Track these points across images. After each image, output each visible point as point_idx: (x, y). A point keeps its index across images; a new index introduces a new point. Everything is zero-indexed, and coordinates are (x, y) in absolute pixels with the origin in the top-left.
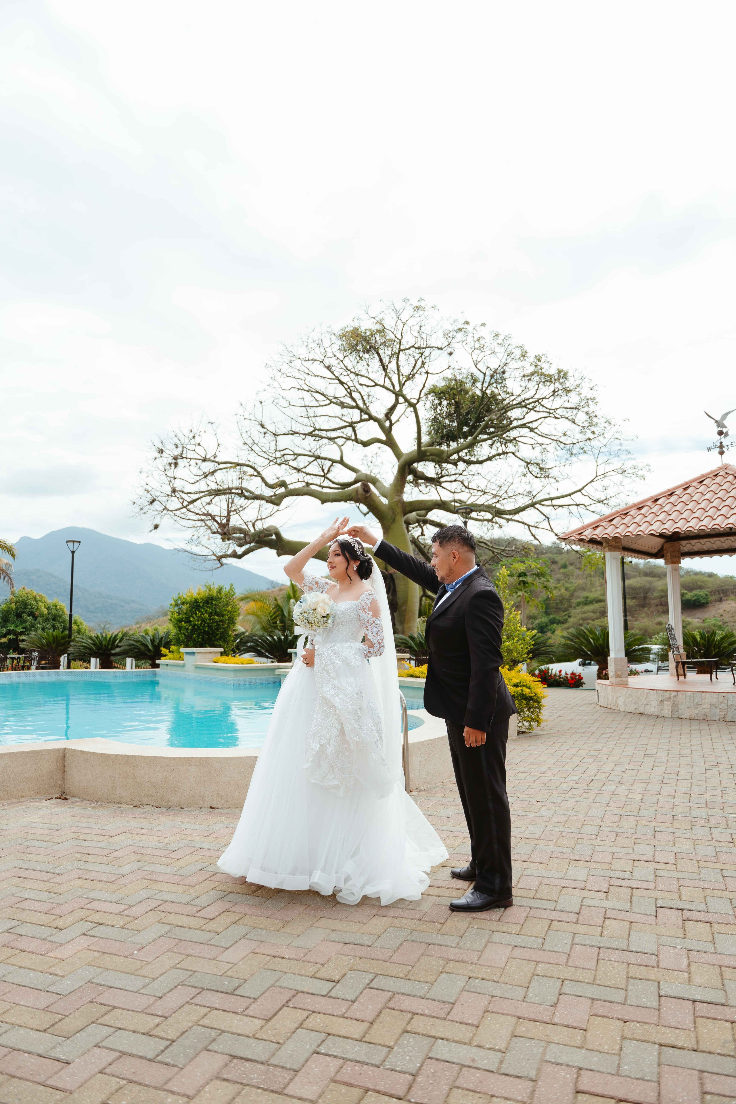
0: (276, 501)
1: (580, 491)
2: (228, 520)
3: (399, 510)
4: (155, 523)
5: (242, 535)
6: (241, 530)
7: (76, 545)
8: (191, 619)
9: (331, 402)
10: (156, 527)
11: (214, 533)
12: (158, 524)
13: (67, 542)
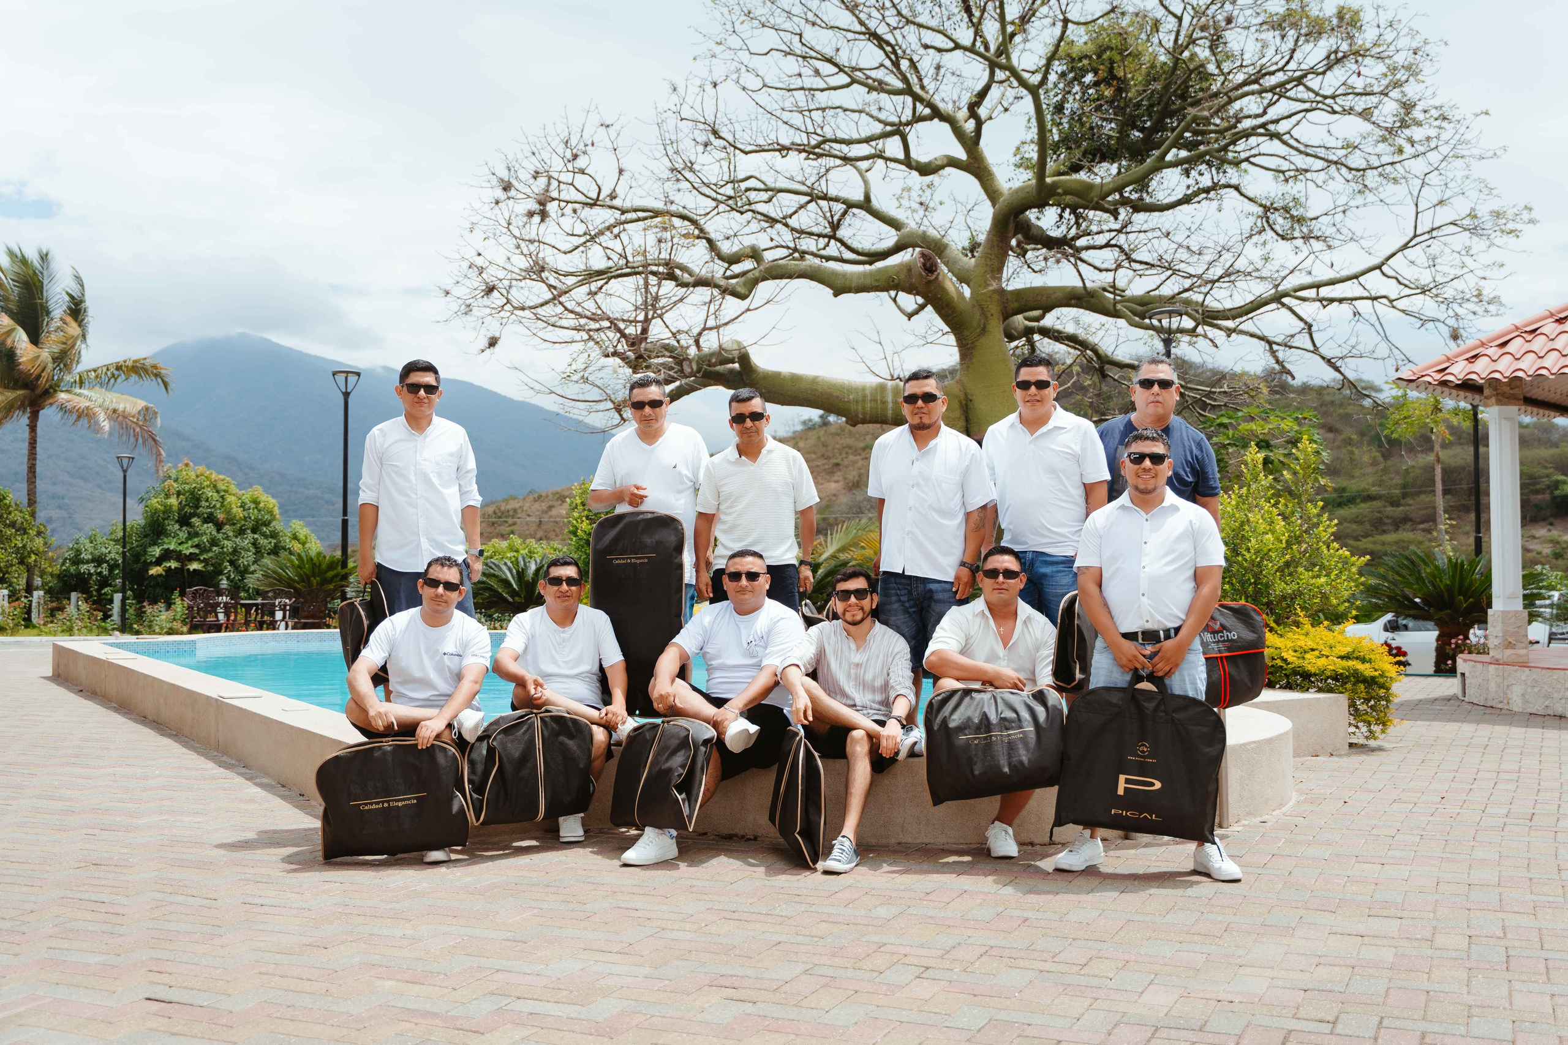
0: (741, 290)
1: (1379, 267)
2: (645, 331)
3: (994, 309)
4: (490, 335)
5: (670, 361)
6: (670, 351)
7: (352, 379)
9: (854, 81)
10: (493, 342)
12: (497, 335)
13: (334, 374)
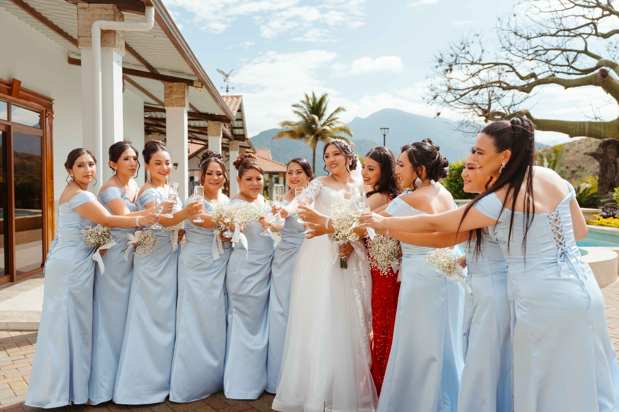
0: (528, 90)
2: (489, 107)
4: (438, 112)
5: (500, 117)
6: (499, 113)
7: (386, 130)
8: (458, 180)
11: (480, 116)
12: (440, 112)
13: (381, 129)
